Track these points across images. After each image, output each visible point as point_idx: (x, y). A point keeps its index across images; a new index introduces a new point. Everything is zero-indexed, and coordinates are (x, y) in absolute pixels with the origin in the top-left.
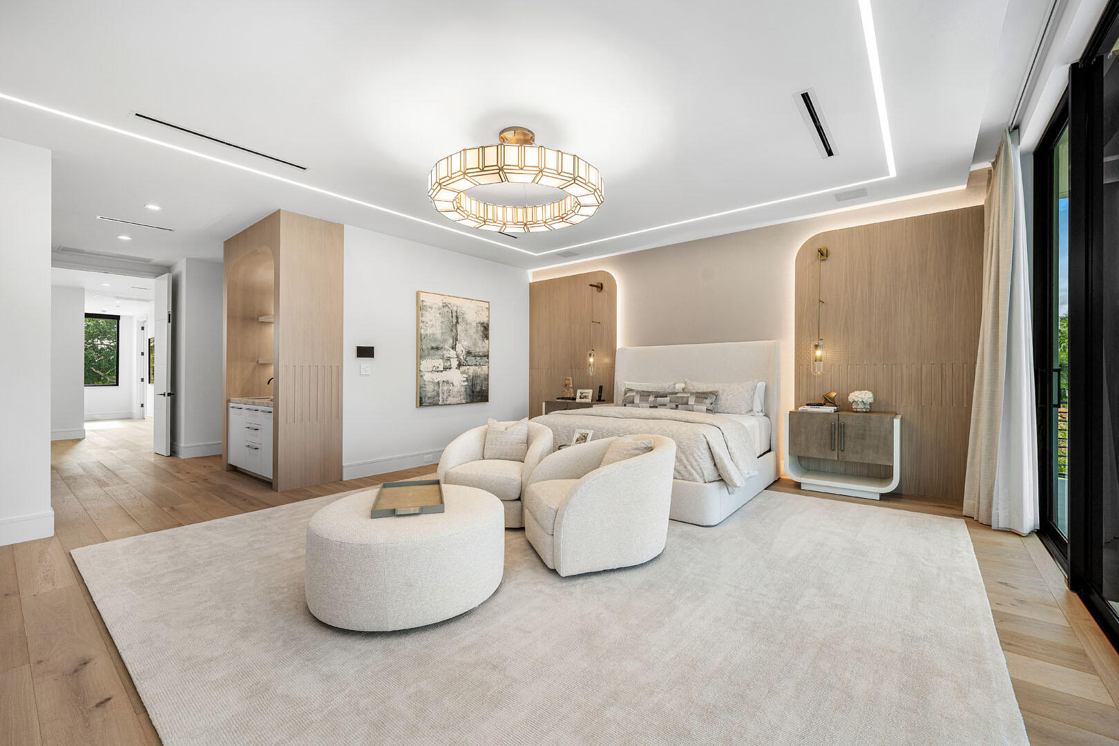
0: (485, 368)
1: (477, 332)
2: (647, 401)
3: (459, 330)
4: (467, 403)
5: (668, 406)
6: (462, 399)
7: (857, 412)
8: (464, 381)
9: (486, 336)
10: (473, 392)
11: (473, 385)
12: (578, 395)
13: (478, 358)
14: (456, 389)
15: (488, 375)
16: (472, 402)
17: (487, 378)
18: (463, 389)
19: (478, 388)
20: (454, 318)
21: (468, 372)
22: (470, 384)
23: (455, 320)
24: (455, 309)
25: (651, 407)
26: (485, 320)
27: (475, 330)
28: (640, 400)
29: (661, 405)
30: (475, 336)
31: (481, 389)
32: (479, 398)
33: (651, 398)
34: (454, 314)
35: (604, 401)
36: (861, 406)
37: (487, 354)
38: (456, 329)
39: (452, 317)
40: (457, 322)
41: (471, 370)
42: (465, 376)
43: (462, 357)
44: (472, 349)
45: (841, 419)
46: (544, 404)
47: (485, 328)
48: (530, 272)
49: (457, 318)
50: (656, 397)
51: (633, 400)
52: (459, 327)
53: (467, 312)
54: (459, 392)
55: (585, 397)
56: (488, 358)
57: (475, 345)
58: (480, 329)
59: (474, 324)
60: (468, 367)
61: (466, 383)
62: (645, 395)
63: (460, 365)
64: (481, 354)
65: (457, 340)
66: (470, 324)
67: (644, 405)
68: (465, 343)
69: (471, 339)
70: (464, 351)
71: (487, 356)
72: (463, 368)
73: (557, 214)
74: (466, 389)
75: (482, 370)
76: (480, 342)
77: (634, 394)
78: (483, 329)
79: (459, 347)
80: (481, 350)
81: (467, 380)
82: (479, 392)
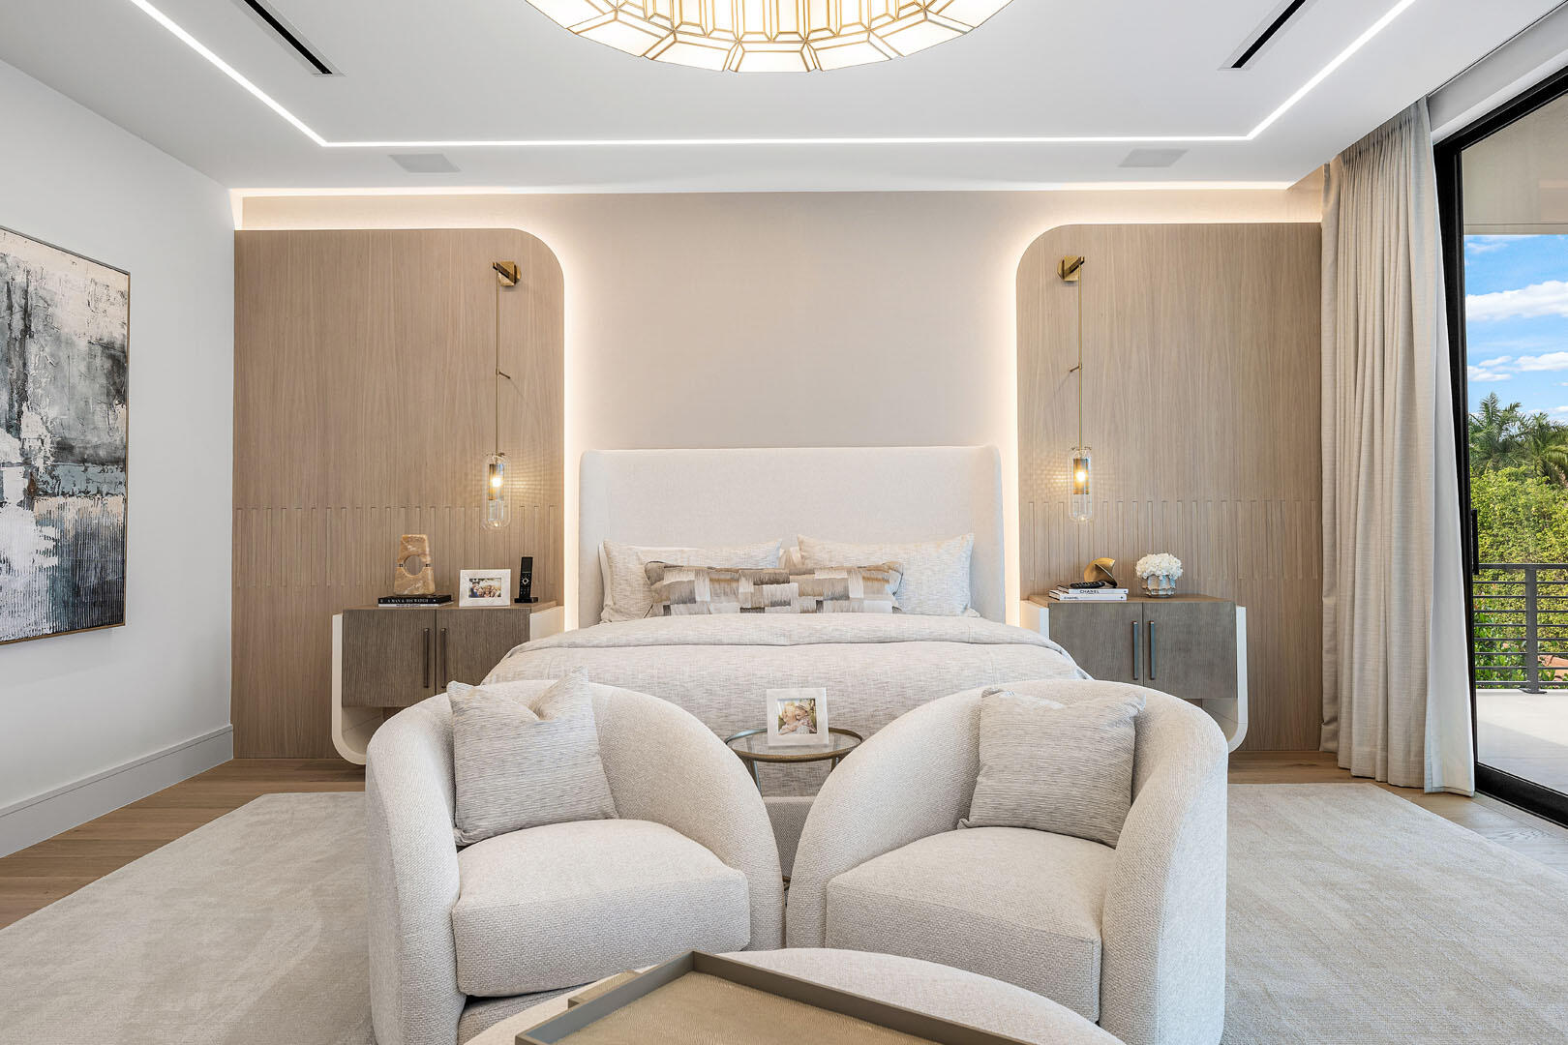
0: (114, 504)
1: (90, 374)
2: (735, 593)
3: (33, 360)
4: (56, 633)
5: (796, 604)
6: (38, 615)
7: (1157, 597)
8: (46, 553)
9: (118, 391)
10: (76, 591)
11: (77, 565)
12: (465, 586)
13: (94, 470)
14: (19, 584)
15: (125, 527)
16: (72, 629)
17: (120, 542)
18: (43, 582)
19: (93, 580)
20: (17, 317)
21: (61, 520)
22: (67, 564)
23: (18, 323)
24: (20, 279)
25: (743, 610)
26: (117, 334)
27: (83, 368)
28: (715, 594)
29: (774, 604)
30: (84, 388)
31: (103, 582)
32: (96, 614)
33: (745, 587)
34: (17, 299)
35: (536, 600)
36: (1165, 585)
37: (120, 454)
38: (23, 355)
39: (10, 307)
40: (27, 331)
41: (73, 510)
42: (51, 531)
43: (39, 463)
44: (74, 436)
45: (1148, 612)
46: (337, 621)
47: (117, 361)
48: (238, 195)
49: (26, 314)
50: (759, 583)
51: (692, 592)
52: (33, 348)
53: (57, 298)
54: (29, 593)
55: (490, 592)
56: (124, 469)
57: (83, 418)
58: (102, 363)
59: (82, 344)
60: (60, 500)
61: (54, 561)
62: (724, 579)
63: (33, 493)
64: (102, 453)
65: (23, 397)
66: (70, 344)
67: (725, 604)
68: (53, 412)
69: (71, 398)
70: (48, 441)
71: (121, 462)
72: (43, 505)
73: (788, 24)
74: (54, 581)
75: (103, 513)
76: (99, 411)
77: (692, 577)
78: (108, 364)
79: (32, 425)
80: (106, 439)
81: (57, 550)
82: (94, 591)
